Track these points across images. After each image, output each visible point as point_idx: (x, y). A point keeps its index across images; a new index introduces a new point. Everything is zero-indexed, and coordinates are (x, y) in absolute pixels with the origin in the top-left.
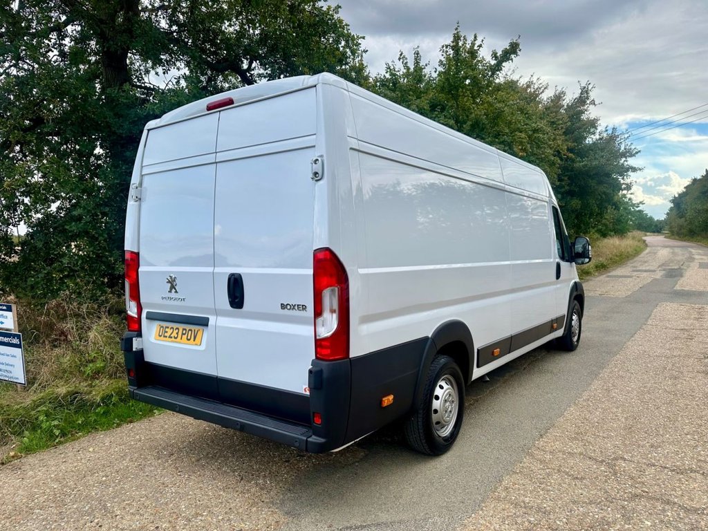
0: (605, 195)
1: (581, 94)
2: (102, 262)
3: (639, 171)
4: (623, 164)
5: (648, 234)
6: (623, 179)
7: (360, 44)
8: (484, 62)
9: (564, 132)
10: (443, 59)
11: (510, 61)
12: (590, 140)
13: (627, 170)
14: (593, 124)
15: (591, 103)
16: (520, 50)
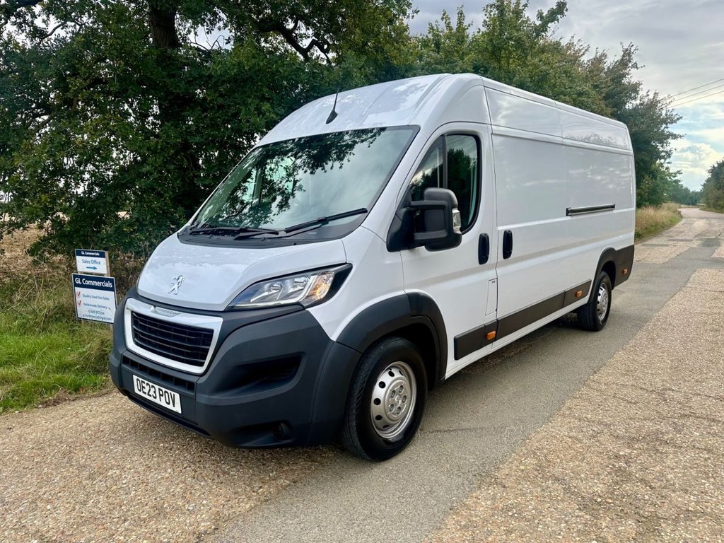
0: (643, 163)
1: (623, 56)
2: (168, 218)
3: (679, 139)
4: (663, 131)
5: (683, 206)
6: (662, 146)
7: (411, 4)
8: (529, 22)
9: (604, 97)
10: (487, 20)
11: (556, 22)
12: (629, 106)
13: (668, 137)
14: (635, 88)
15: (633, 66)
16: (566, 11)
